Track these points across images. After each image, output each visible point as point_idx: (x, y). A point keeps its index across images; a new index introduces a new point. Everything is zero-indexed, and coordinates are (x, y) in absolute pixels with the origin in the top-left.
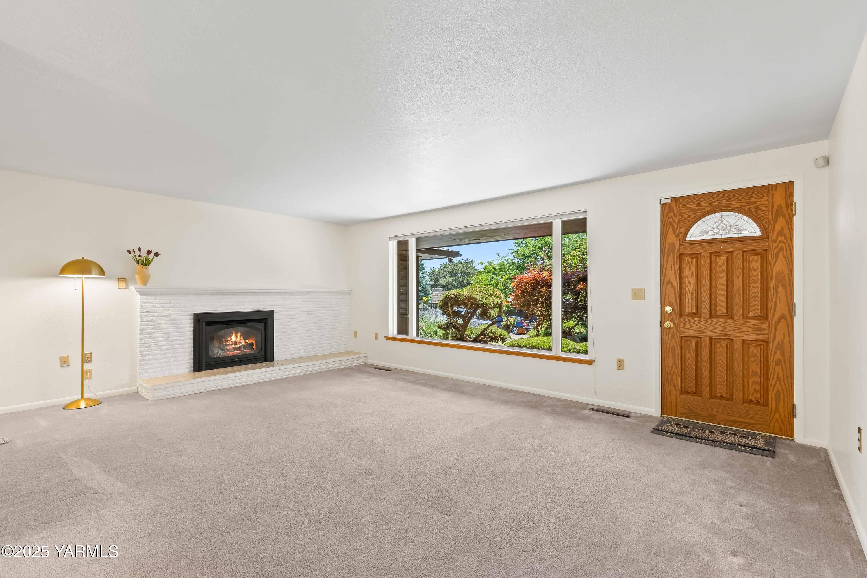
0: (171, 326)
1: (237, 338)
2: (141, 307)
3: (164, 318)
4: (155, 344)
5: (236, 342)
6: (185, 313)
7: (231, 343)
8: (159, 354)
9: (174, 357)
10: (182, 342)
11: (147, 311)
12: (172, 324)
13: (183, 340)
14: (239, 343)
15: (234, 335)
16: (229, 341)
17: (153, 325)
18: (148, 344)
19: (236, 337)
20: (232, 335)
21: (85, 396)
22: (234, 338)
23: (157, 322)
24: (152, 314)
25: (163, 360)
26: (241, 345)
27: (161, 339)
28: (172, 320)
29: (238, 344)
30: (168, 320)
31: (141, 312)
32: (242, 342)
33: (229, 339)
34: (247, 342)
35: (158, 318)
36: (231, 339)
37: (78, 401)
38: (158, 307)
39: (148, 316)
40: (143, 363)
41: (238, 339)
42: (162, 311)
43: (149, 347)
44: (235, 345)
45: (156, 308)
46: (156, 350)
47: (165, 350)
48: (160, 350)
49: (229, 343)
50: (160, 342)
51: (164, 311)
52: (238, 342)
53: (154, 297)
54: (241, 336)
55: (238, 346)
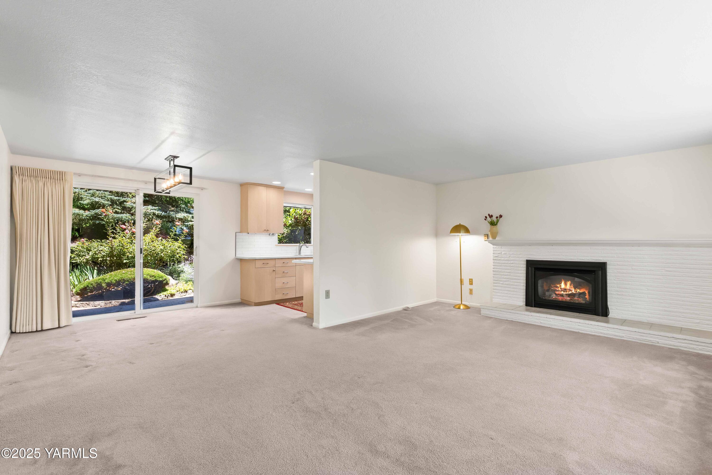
0: (511, 268)
1: (566, 286)
2: (493, 253)
3: (507, 262)
4: (501, 279)
5: (566, 289)
6: (521, 259)
7: (560, 289)
8: (504, 287)
9: (513, 291)
10: (519, 281)
11: (497, 256)
12: (512, 267)
13: (520, 280)
14: (569, 291)
15: (563, 283)
16: (558, 287)
17: (501, 266)
18: (497, 279)
19: (566, 284)
20: (562, 282)
21: (463, 303)
22: (563, 285)
23: (503, 264)
24: (499, 258)
25: (507, 292)
26: (570, 292)
27: (505, 277)
28: (512, 263)
29: (567, 291)
30: (509, 264)
31: (493, 256)
32: (572, 290)
33: (558, 286)
34: (578, 291)
35: (503, 262)
36: (560, 286)
37: (460, 305)
38: (504, 254)
39: (497, 260)
40: (495, 291)
41: (568, 287)
42: (505, 257)
43: (498, 281)
44: (564, 291)
45: (502, 254)
46: (502, 284)
47: (507, 284)
48: (505, 284)
49: (558, 289)
50: (504, 278)
51: (507, 257)
52: (568, 289)
53: (501, 247)
54: (571, 285)
55: (568, 293)
